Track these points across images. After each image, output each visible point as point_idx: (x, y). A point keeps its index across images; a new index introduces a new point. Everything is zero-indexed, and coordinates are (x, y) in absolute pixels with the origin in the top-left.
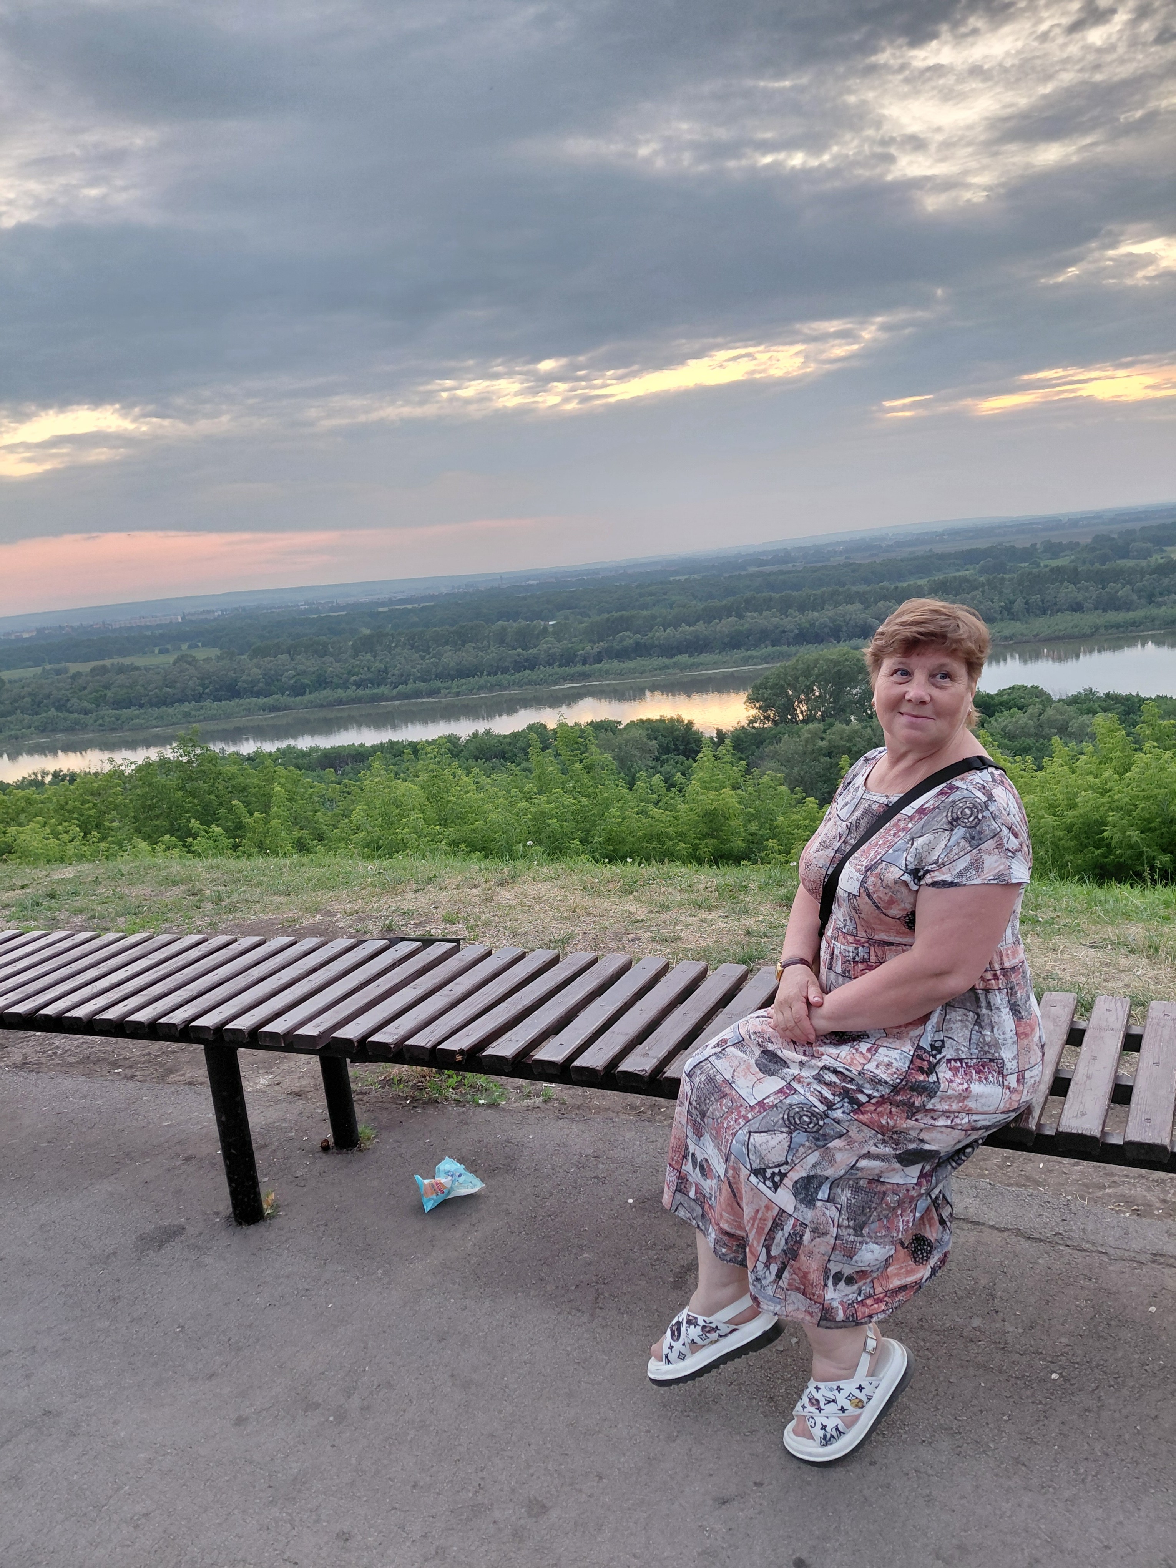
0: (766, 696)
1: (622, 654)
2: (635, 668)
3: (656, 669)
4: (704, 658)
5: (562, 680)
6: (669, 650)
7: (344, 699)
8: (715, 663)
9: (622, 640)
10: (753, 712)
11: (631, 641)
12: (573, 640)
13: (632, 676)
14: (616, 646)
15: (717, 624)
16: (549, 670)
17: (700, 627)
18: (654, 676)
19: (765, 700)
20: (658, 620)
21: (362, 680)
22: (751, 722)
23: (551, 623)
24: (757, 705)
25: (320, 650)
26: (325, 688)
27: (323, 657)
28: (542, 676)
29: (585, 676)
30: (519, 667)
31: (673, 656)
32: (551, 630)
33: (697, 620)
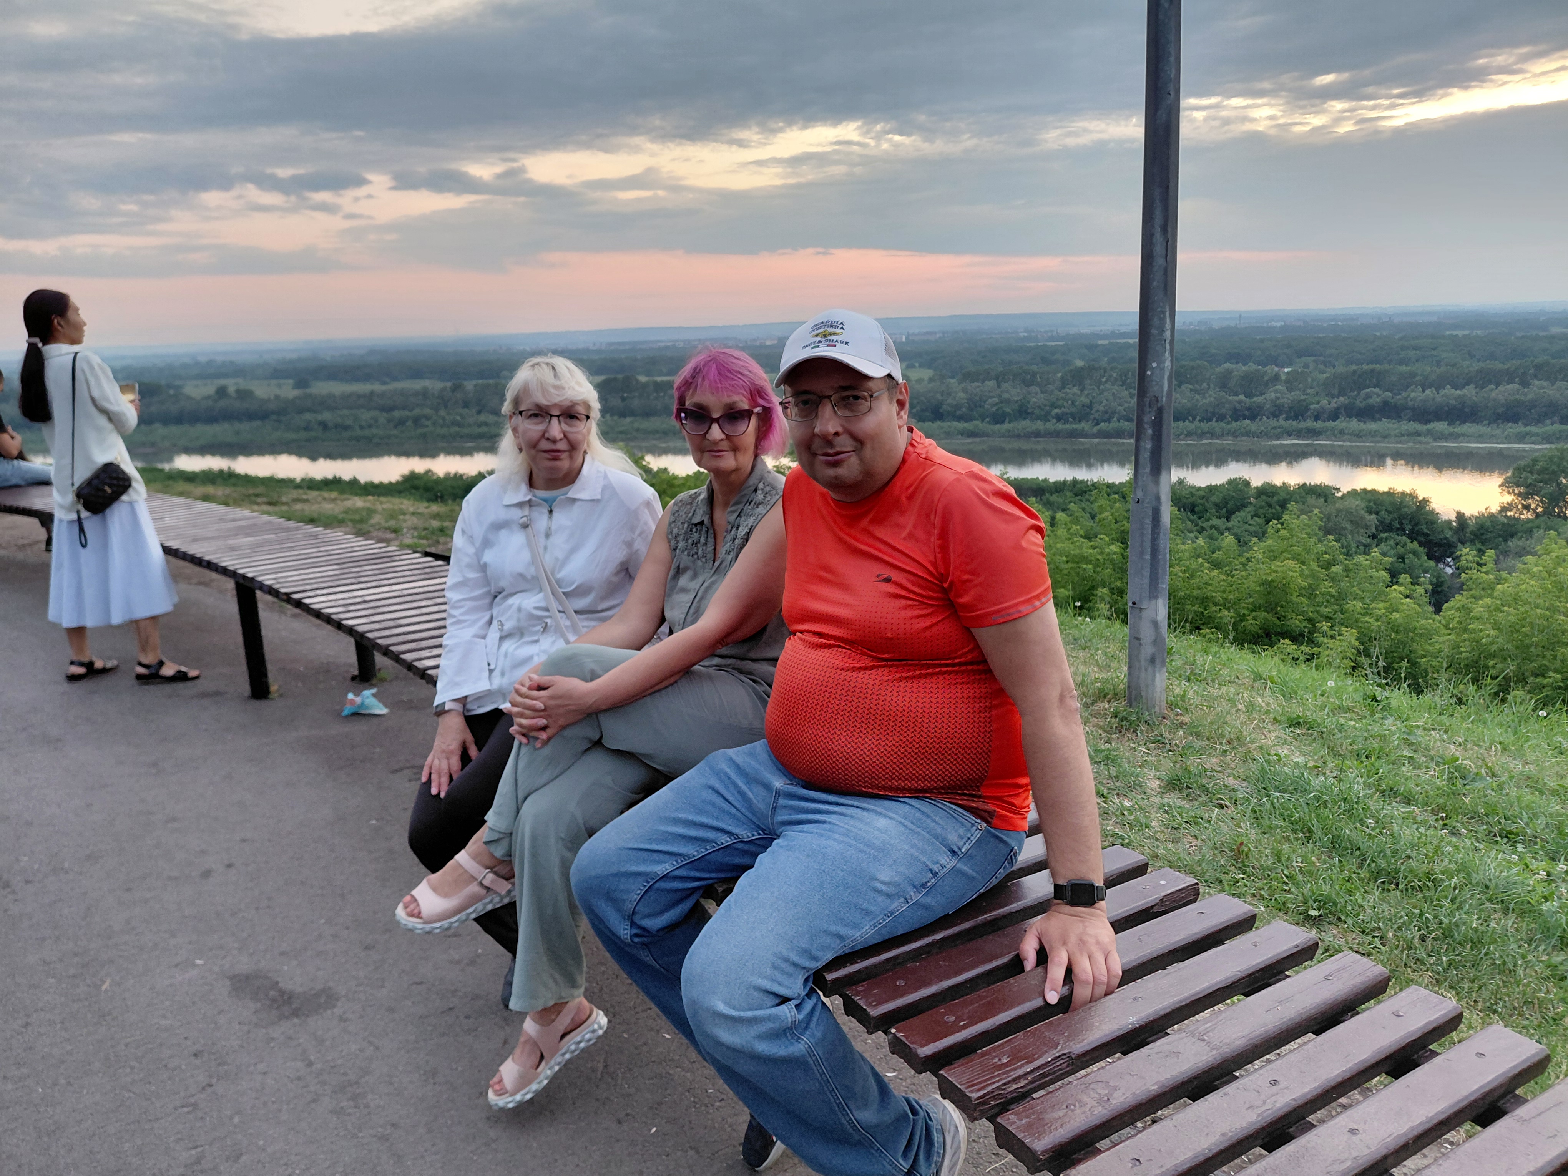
0: (1529, 481)
1: (1366, 413)
2: (1378, 431)
3: (1403, 435)
4: (1468, 428)
5: (1285, 435)
6: (1424, 415)
7: (1042, 432)
8: (1481, 436)
9: (1368, 396)
10: (1508, 498)
11: (1378, 400)
12: (1309, 391)
13: (1371, 439)
14: (1359, 403)
15: (1492, 390)
16: (1273, 422)
17: (1469, 392)
18: (1400, 442)
19: (1528, 487)
20: (1418, 378)
21: (1063, 414)
22: (1504, 509)
23: (1286, 370)
24: (1516, 491)
25: (1027, 380)
26: (1025, 419)
27: (1029, 386)
28: (1262, 428)
29: (1314, 433)
30: (1237, 415)
31: (1428, 422)
32: (1283, 377)
33: (1468, 384)
